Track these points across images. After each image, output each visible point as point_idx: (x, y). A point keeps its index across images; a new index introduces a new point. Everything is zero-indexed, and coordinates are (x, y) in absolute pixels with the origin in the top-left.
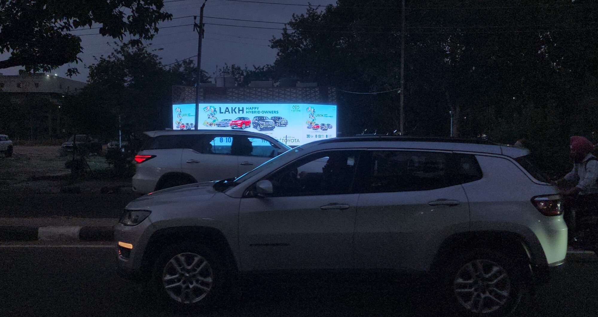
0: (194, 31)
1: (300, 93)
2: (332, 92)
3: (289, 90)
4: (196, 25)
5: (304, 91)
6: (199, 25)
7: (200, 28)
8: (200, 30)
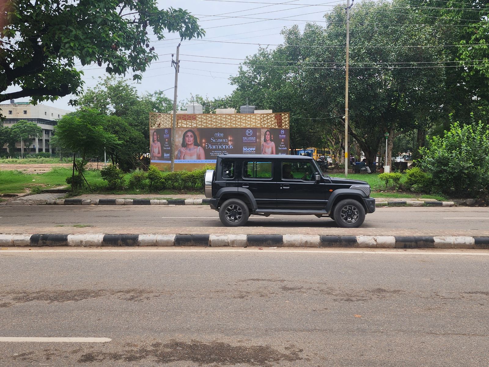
0: (172, 66)
1: (259, 119)
2: (285, 118)
3: (249, 116)
4: (173, 62)
5: (262, 117)
6: (175, 61)
7: (176, 63)
8: (176, 66)
